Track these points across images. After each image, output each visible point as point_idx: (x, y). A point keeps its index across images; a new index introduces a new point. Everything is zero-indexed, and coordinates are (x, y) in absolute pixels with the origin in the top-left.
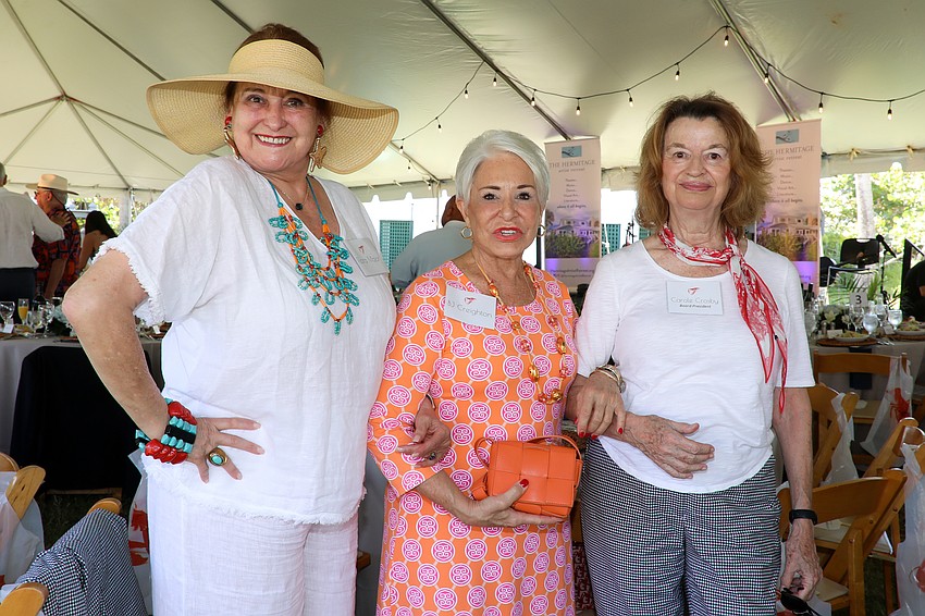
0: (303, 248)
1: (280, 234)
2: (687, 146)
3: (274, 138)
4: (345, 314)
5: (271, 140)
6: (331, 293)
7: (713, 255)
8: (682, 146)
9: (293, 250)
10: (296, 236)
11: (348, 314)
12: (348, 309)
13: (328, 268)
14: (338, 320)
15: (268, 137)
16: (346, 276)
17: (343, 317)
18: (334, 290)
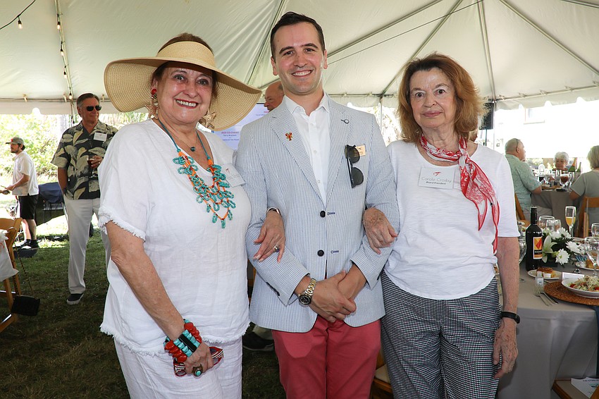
0: (196, 176)
1: (181, 168)
2: (422, 88)
3: (189, 102)
4: (227, 214)
5: (187, 104)
6: (217, 204)
7: (449, 155)
8: (419, 89)
9: (190, 178)
10: (191, 169)
11: (229, 214)
12: (229, 211)
13: (213, 186)
14: (223, 219)
15: (186, 101)
16: (226, 189)
17: (226, 216)
18: (218, 201)
